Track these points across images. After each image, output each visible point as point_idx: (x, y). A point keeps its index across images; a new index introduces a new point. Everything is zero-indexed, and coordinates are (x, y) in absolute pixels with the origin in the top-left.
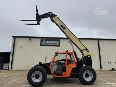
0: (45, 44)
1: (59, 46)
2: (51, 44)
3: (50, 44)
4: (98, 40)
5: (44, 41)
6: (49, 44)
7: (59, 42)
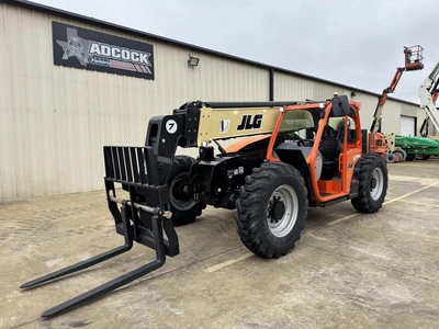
0: (79, 56)
1: (150, 77)
2: (112, 64)
3: (106, 59)
4: (271, 70)
5: (76, 39)
6: (102, 58)
7: (151, 59)
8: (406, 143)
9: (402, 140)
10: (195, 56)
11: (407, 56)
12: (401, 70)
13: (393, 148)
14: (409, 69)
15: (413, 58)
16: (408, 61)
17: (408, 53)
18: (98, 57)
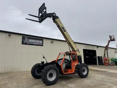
2: (34, 43)
8: (114, 60)
9: (113, 59)
10: (53, 41)
11: (110, 38)
12: (109, 41)
13: (111, 62)
14: (111, 41)
15: (112, 38)
16: (111, 39)
17: (110, 37)
18: (31, 42)
